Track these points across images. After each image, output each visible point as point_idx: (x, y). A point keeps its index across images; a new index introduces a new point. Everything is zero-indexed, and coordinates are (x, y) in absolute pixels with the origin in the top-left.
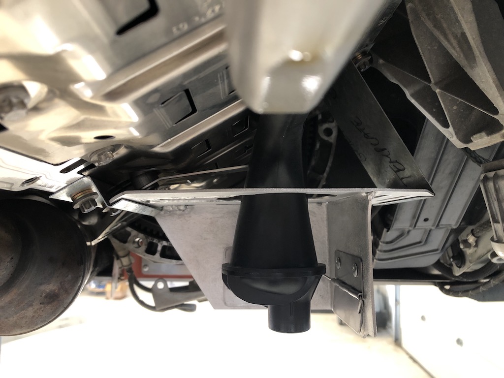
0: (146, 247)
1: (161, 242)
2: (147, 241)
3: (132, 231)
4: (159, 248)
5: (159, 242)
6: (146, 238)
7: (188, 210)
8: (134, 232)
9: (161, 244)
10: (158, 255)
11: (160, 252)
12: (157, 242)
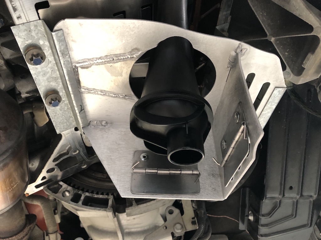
0: (72, 197)
1: (84, 193)
2: (74, 192)
3: (63, 184)
4: (82, 198)
5: (83, 193)
6: (73, 190)
7: (109, 126)
8: (64, 186)
9: (84, 195)
10: (80, 203)
11: (82, 201)
12: (81, 193)
